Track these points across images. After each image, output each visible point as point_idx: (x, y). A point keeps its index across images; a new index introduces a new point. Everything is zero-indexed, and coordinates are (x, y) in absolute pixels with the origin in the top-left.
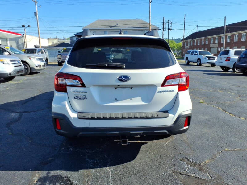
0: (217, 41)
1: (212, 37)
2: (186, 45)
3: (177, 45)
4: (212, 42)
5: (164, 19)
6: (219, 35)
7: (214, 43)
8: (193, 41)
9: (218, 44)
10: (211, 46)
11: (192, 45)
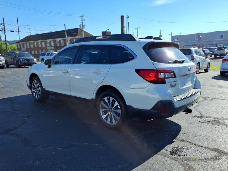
0: (53, 45)
1: (48, 41)
2: (22, 47)
3: (11, 47)
4: (48, 45)
5: (4, 20)
6: (54, 39)
7: (51, 46)
8: (30, 44)
9: (54, 47)
10: (48, 48)
11: (28, 47)
